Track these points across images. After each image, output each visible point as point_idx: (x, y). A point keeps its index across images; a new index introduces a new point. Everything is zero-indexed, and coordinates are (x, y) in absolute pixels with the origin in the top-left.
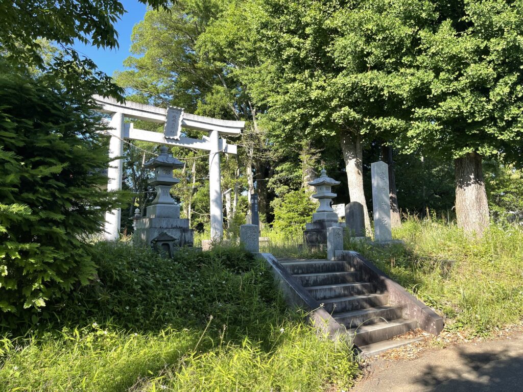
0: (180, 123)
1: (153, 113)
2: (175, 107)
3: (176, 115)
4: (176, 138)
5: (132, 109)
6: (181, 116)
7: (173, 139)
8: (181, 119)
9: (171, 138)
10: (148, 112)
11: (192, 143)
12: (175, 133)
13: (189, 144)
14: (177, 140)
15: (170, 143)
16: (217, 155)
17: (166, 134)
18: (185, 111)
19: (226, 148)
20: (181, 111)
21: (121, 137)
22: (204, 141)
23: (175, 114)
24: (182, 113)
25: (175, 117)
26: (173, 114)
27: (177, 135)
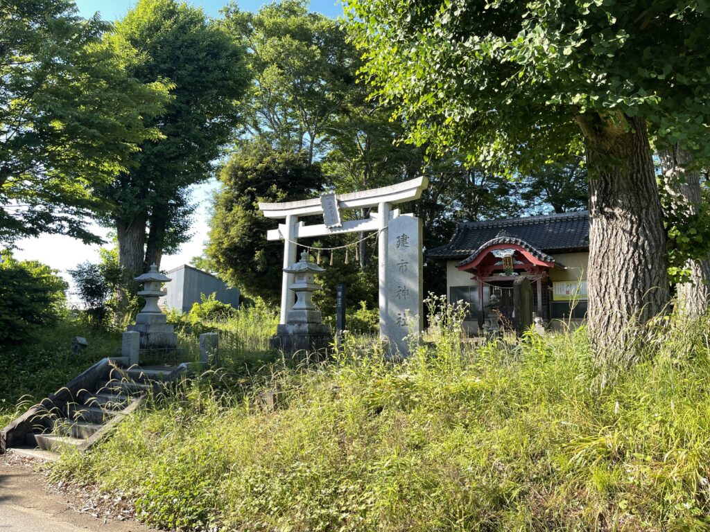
0: (337, 208)
1: (315, 206)
3: (331, 201)
4: (338, 225)
5: (298, 208)
6: (335, 200)
7: (335, 227)
8: (336, 203)
9: (333, 226)
10: (311, 206)
11: (357, 226)
12: (335, 221)
13: (353, 228)
14: (339, 227)
15: (334, 232)
16: (384, 231)
17: (327, 225)
20: (332, 194)
21: (291, 239)
22: (372, 218)
24: (335, 196)
25: (330, 203)
26: (328, 201)
27: (338, 222)
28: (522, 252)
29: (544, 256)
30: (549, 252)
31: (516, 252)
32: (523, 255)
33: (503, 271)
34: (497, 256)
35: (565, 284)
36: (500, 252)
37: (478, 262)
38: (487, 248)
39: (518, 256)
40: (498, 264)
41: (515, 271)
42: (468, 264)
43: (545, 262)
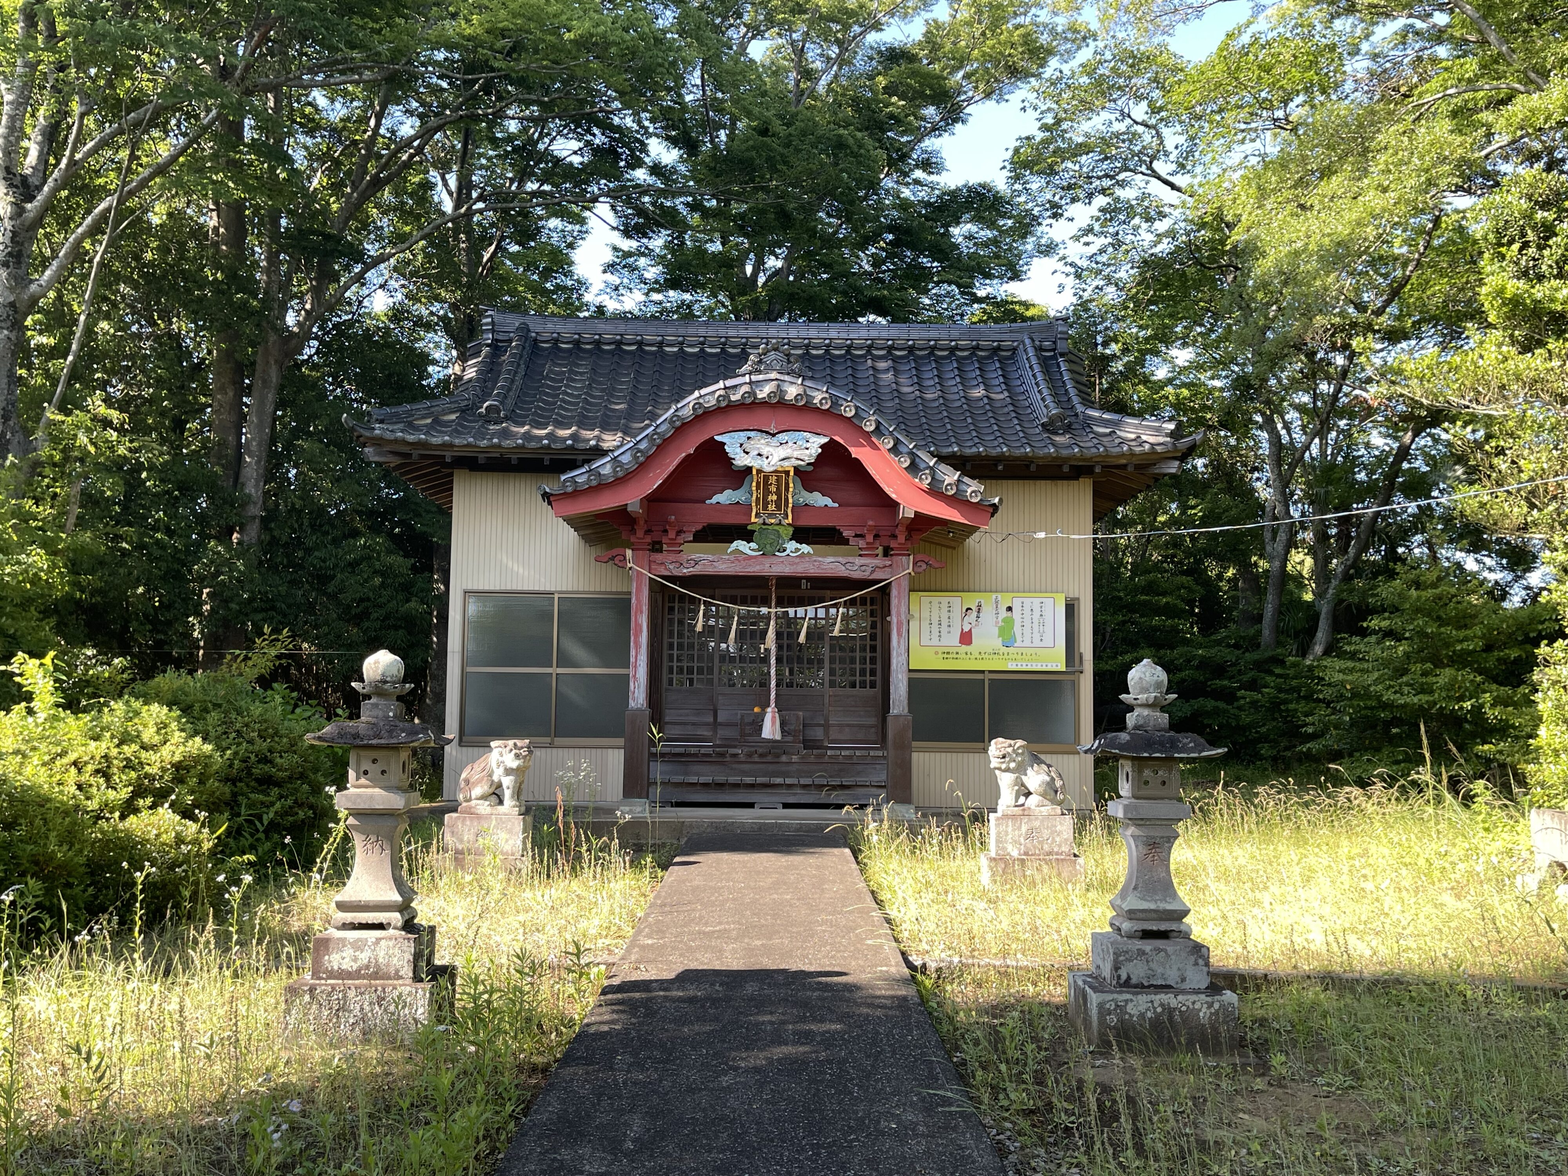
28: (857, 452)
29: (950, 476)
30: (968, 464)
31: (830, 451)
32: (856, 466)
33: (747, 535)
34: (741, 460)
35: (957, 602)
36: (760, 443)
37: (655, 480)
38: (703, 416)
39: (835, 468)
40: (725, 497)
41: (801, 535)
42: (601, 487)
43: (957, 500)
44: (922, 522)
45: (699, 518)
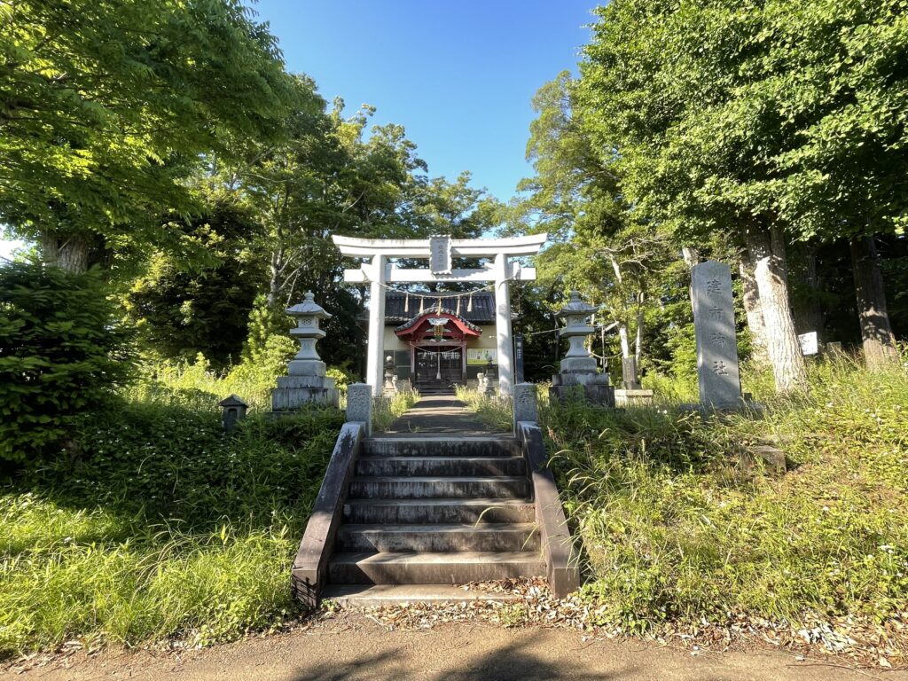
0: (449, 253)
2: (439, 236)
3: (443, 245)
4: (446, 272)
6: (449, 245)
7: (443, 274)
8: (449, 248)
9: (440, 273)
11: (469, 275)
12: (444, 267)
13: (464, 276)
14: (448, 274)
15: (440, 280)
16: (504, 285)
17: (433, 270)
18: (452, 238)
19: (519, 274)
20: (447, 238)
21: (381, 282)
22: (486, 269)
23: (441, 244)
24: (450, 240)
25: (441, 247)
26: (439, 244)
27: (447, 269)
28: (455, 322)
29: (473, 326)
30: (476, 323)
31: (450, 322)
32: (455, 324)
33: (433, 338)
34: (432, 324)
35: (477, 350)
36: (436, 320)
37: (416, 328)
38: (425, 315)
39: (450, 325)
40: (429, 331)
41: (444, 337)
42: (406, 329)
43: (474, 331)
44: (468, 335)
45: (424, 335)
